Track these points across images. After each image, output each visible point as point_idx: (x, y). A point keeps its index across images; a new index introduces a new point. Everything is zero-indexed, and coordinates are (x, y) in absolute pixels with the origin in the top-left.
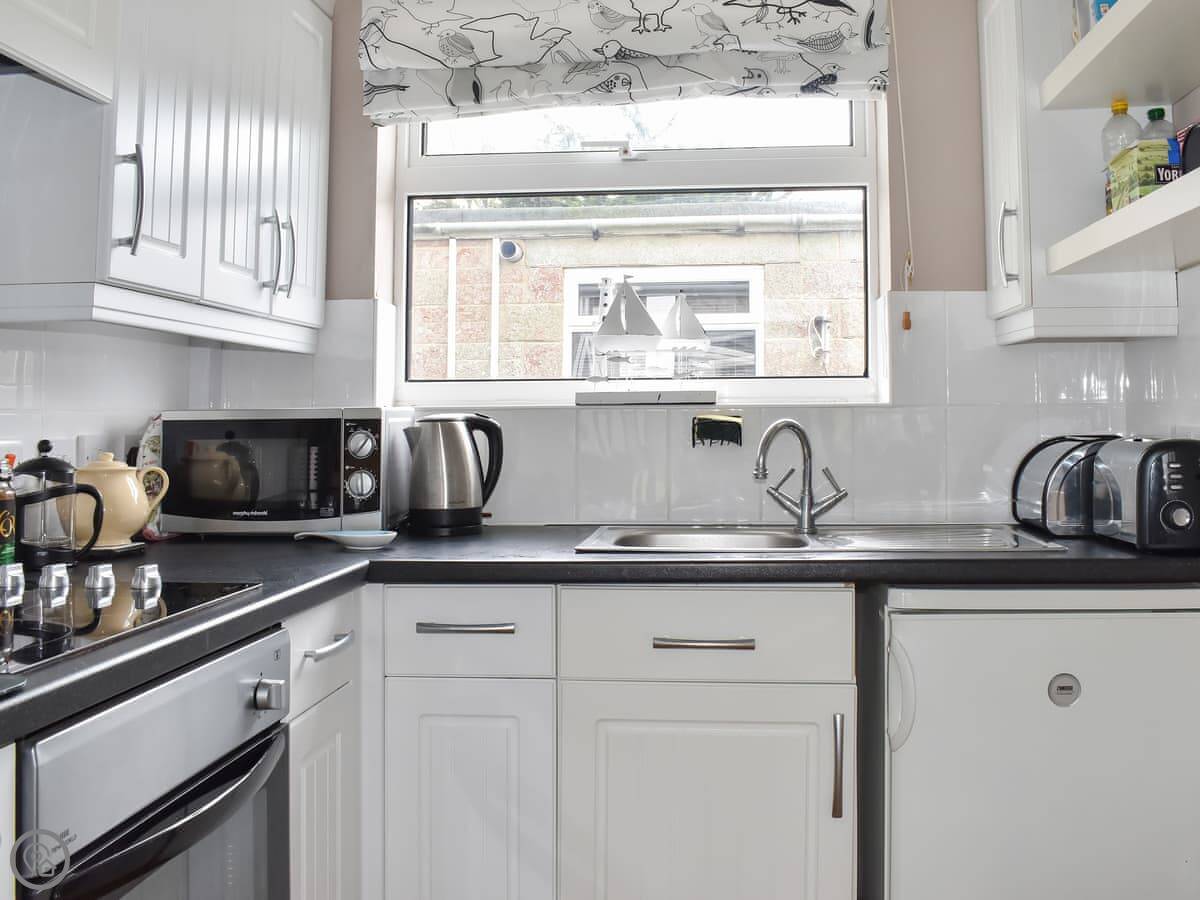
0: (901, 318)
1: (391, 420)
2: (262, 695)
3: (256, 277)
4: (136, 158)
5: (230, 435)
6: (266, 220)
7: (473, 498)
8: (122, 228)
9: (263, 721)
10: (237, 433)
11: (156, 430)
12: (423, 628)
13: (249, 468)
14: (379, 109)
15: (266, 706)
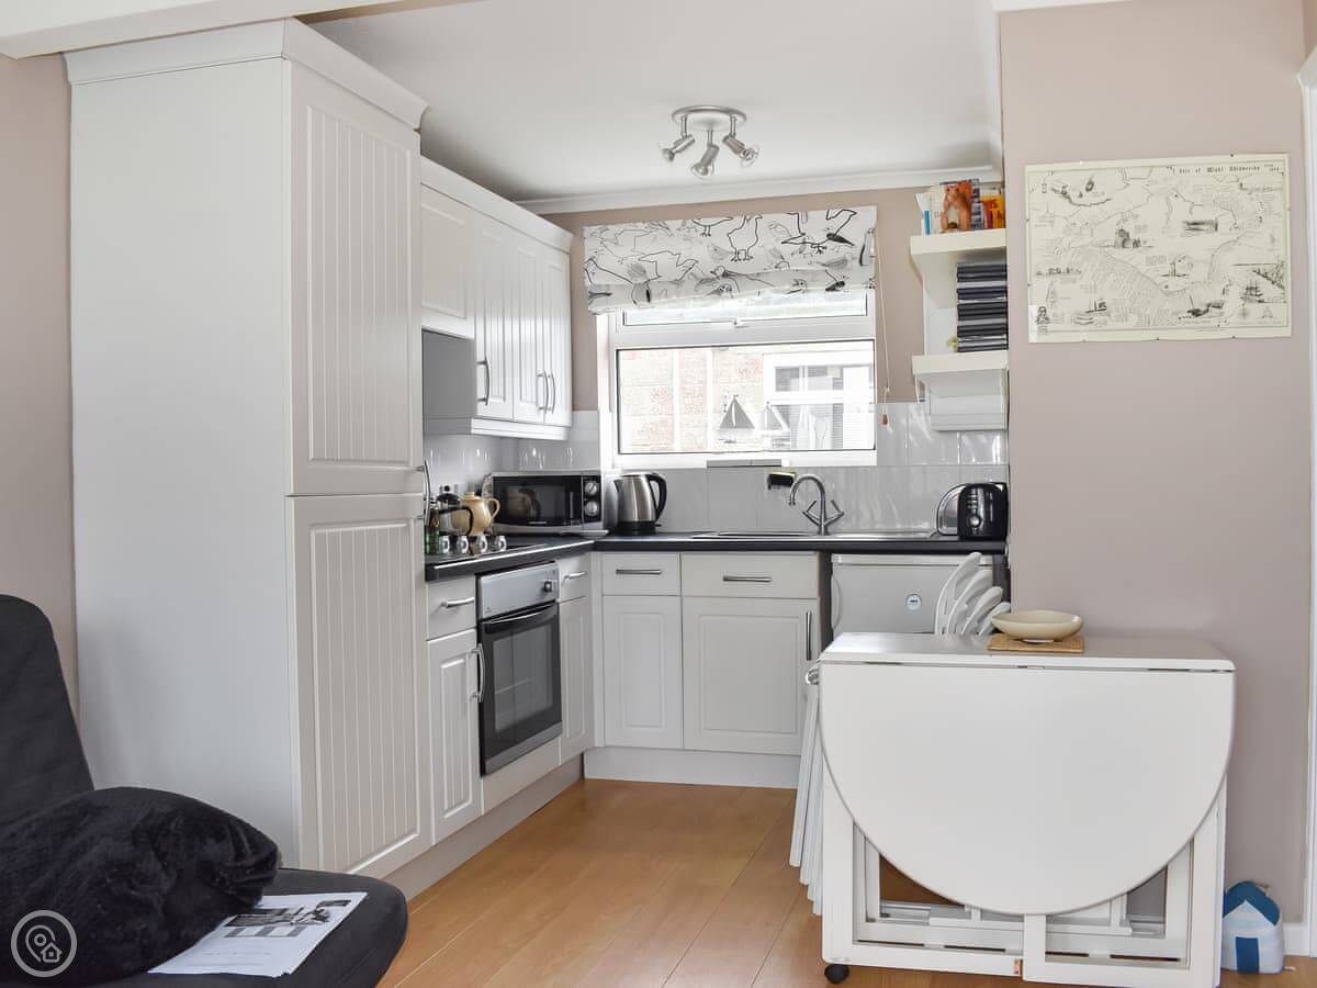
0: (882, 419)
1: (607, 476)
2: (548, 586)
3: (537, 405)
4: (485, 363)
5: (524, 485)
6: (540, 376)
7: (650, 516)
8: (481, 394)
9: (549, 597)
10: (529, 483)
11: (489, 482)
12: (619, 572)
13: (534, 501)
14: (597, 306)
15: (550, 590)
